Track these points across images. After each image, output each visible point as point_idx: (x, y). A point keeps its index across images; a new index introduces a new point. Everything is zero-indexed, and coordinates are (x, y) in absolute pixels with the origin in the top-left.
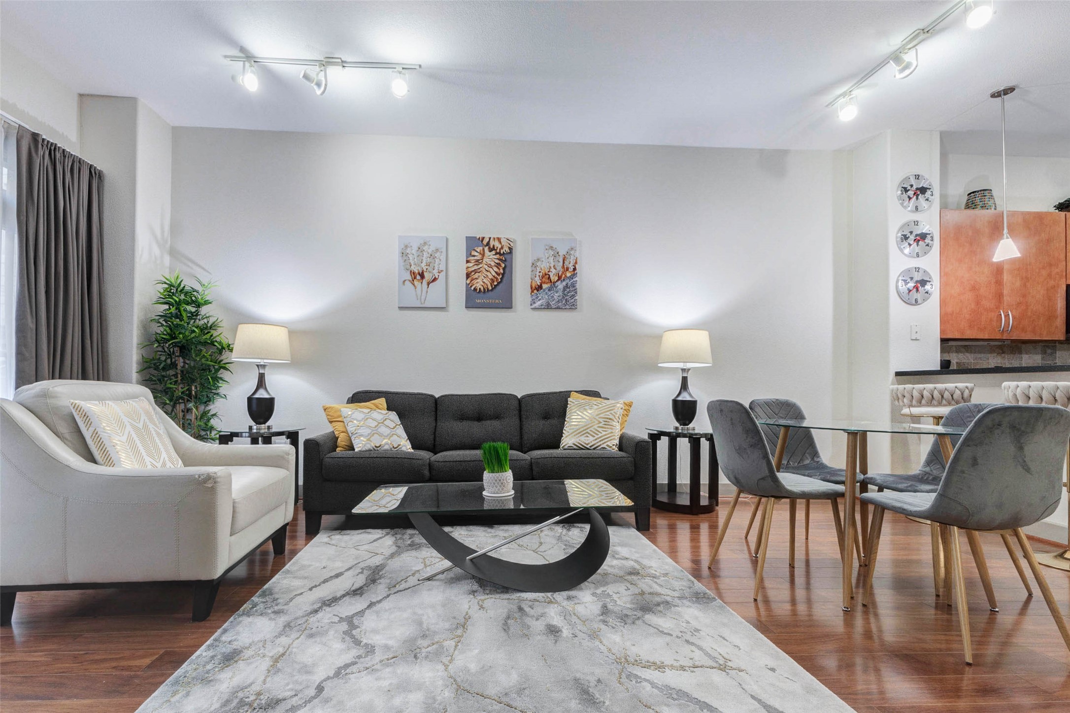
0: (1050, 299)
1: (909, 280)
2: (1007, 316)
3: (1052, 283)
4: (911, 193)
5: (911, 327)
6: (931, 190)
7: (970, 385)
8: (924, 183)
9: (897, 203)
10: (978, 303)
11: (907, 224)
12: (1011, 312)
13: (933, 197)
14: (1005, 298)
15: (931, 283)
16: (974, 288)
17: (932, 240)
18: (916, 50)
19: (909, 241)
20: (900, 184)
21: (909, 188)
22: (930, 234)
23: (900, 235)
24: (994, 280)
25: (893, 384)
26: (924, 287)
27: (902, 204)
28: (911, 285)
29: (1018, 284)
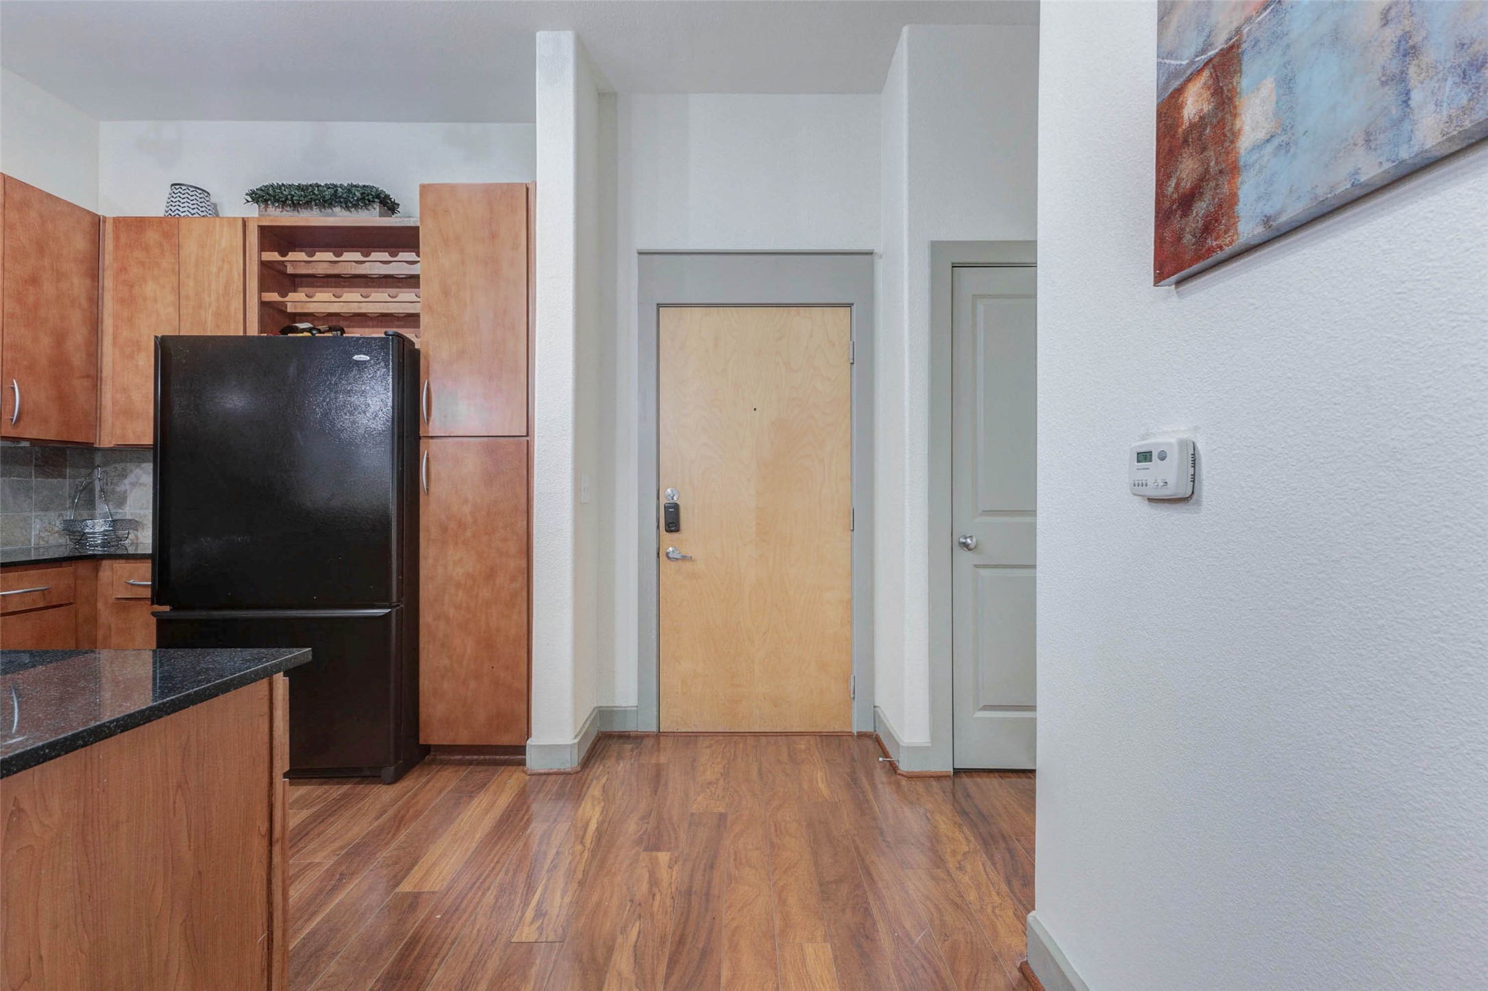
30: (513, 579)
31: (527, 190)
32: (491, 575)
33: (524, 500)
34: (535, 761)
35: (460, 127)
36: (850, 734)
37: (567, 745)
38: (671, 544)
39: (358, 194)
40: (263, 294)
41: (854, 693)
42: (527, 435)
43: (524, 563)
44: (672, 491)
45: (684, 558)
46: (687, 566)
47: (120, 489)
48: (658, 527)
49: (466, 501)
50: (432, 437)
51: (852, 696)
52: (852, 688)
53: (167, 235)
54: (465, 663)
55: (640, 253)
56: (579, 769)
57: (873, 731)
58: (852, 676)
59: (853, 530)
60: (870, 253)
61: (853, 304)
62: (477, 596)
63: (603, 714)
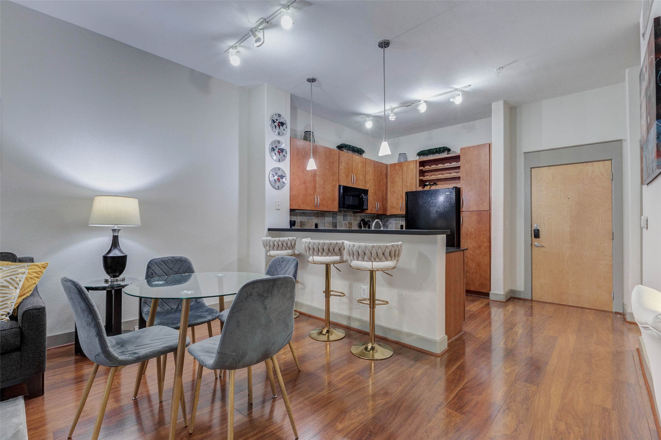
0: (333, 191)
1: (275, 175)
2: (317, 198)
3: (334, 183)
4: (276, 124)
5: (276, 202)
6: (286, 125)
7: (295, 238)
8: (282, 120)
9: (270, 128)
10: (306, 191)
11: (274, 142)
12: (319, 196)
13: (287, 129)
14: (317, 189)
15: (285, 178)
16: (305, 183)
17: (286, 153)
18: (263, 32)
19: (275, 151)
20: (271, 118)
21: (275, 121)
22: (285, 150)
23: (270, 147)
24: (312, 180)
25: (267, 236)
26: (282, 179)
27: (272, 130)
28: (276, 177)
29: (322, 183)
30: (486, 248)
31: (489, 145)
32: (479, 247)
33: (489, 228)
34: (492, 297)
35: (467, 124)
36: (612, 312)
37: (502, 294)
38: (536, 242)
39: (442, 150)
40: (420, 177)
41: (614, 298)
42: (490, 210)
43: (489, 245)
44: (537, 225)
45: (542, 246)
46: (542, 249)
47: (387, 224)
48: (531, 236)
49: (473, 228)
50: (463, 211)
51: (613, 298)
52: (613, 296)
53: (400, 167)
54: (472, 270)
55: (525, 153)
56: (505, 301)
57: (622, 312)
58: (612, 292)
59: (613, 239)
60: (621, 140)
61: (612, 159)
62: (476, 252)
63: (512, 291)
